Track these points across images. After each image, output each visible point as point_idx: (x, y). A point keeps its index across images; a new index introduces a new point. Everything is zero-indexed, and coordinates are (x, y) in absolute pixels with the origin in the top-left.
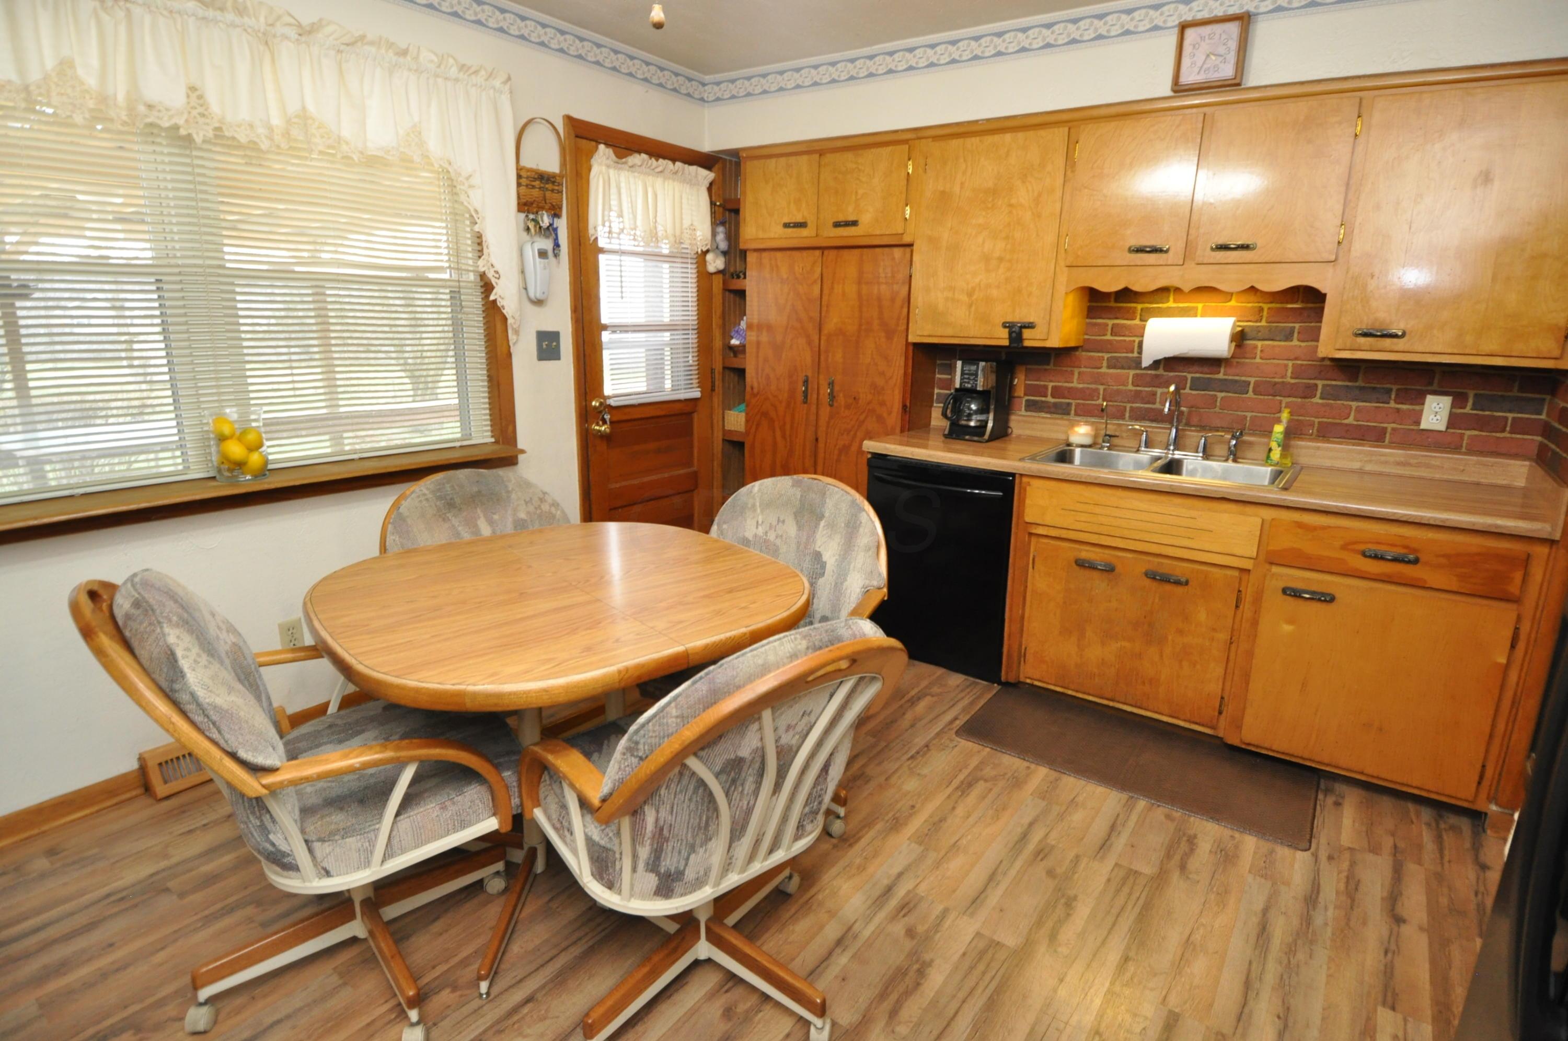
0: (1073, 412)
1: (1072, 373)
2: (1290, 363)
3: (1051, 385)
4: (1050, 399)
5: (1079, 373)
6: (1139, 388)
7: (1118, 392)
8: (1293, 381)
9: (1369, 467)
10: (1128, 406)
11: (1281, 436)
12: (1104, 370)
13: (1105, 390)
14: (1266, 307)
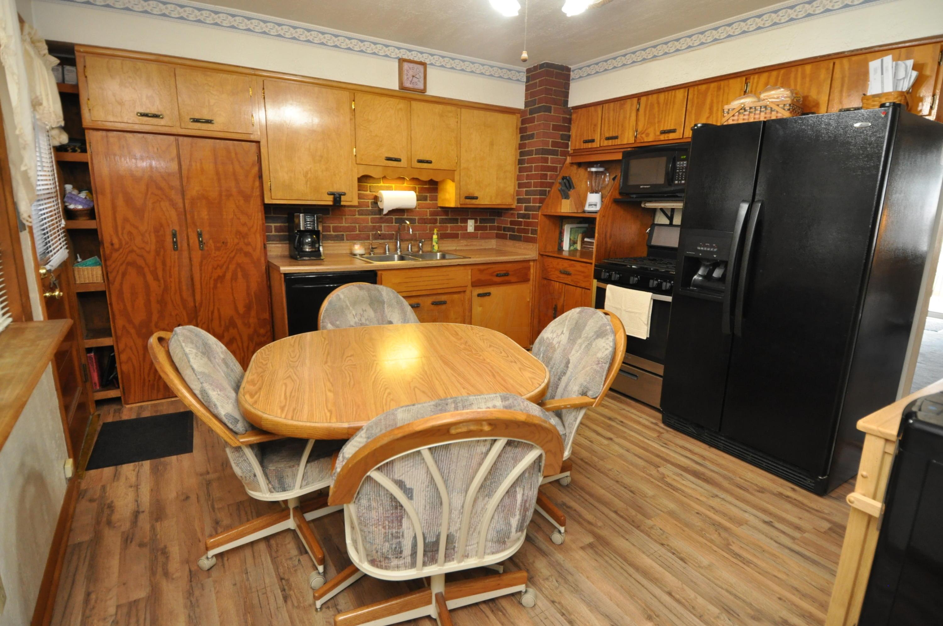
0: (345, 239)
1: (342, 219)
2: (428, 210)
3: (331, 225)
4: (332, 233)
5: (345, 219)
6: (374, 224)
7: (366, 227)
8: (430, 217)
9: (458, 248)
10: (371, 233)
11: (436, 240)
12: (357, 216)
13: (359, 226)
14: (417, 187)
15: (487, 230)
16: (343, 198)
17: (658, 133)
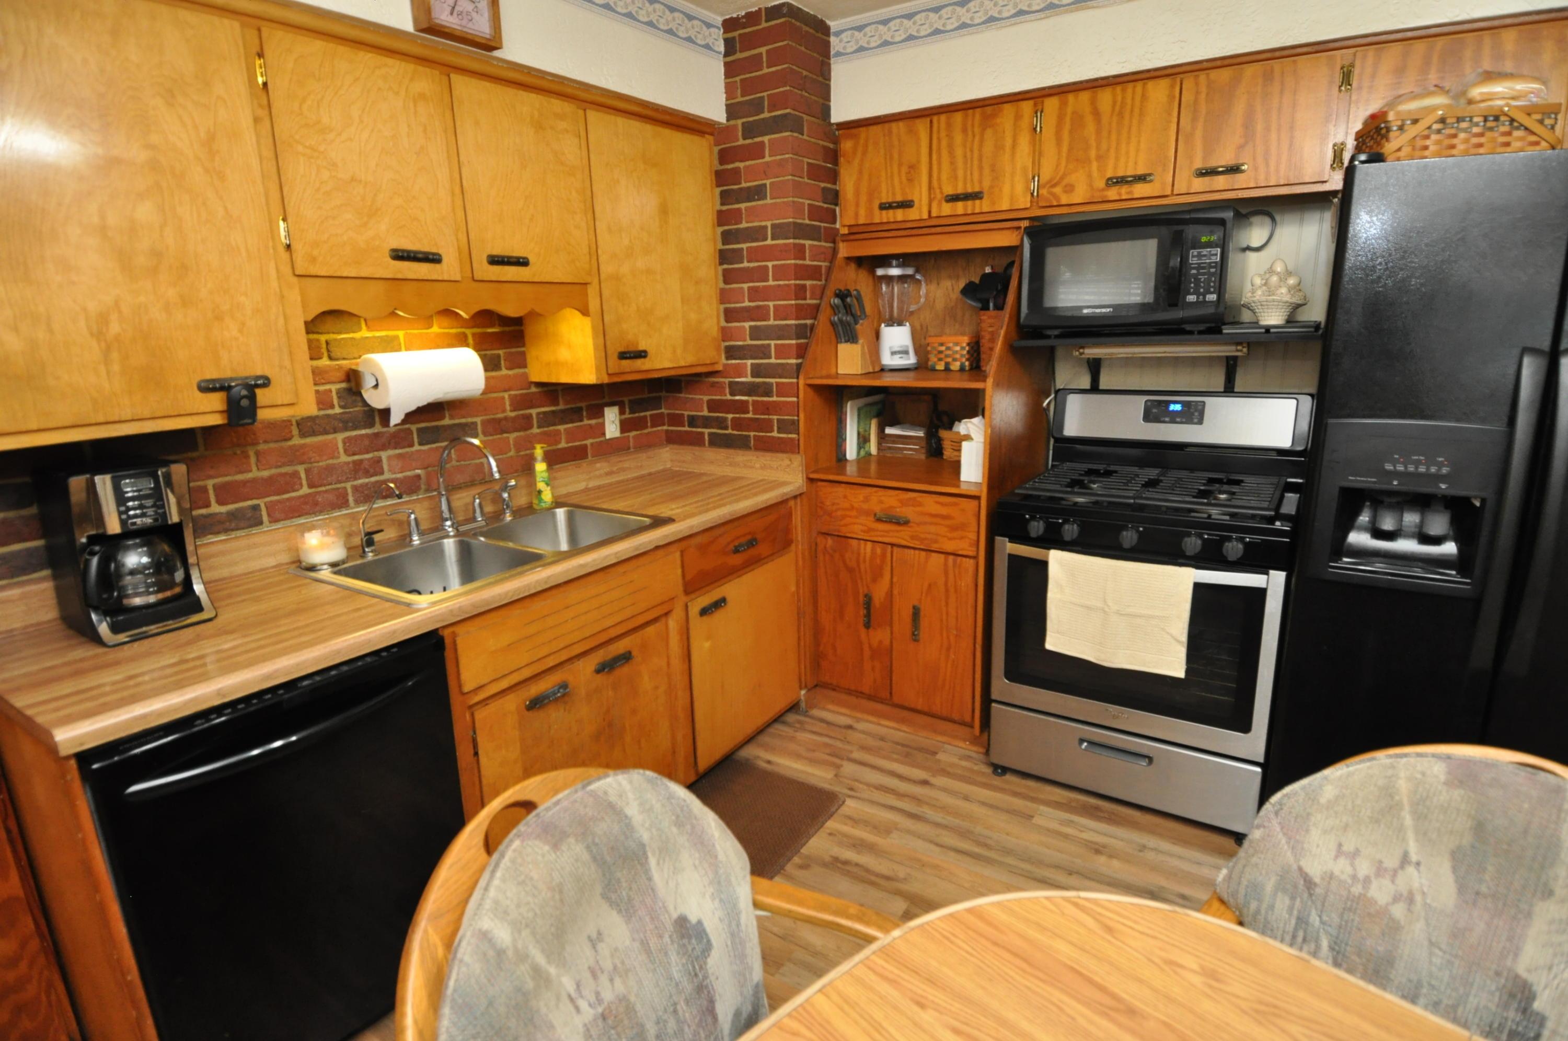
0: (265, 518)
1: (247, 457)
2: (506, 395)
3: (210, 483)
4: (215, 508)
5: (258, 454)
6: (356, 457)
7: (330, 469)
8: (513, 414)
10: (348, 485)
11: (545, 475)
12: (297, 441)
13: (307, 471)
14: (469, 332)
15: (646, 427)
16: (262, 396)
17: (1101, 184)
